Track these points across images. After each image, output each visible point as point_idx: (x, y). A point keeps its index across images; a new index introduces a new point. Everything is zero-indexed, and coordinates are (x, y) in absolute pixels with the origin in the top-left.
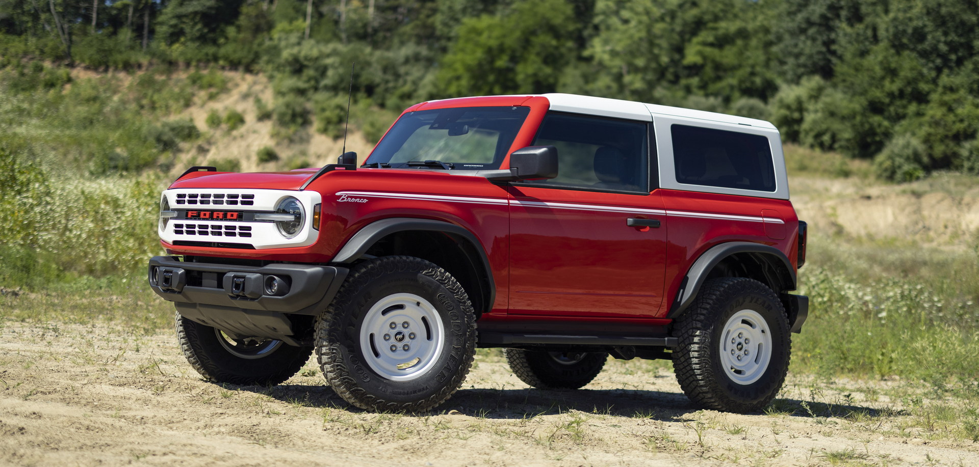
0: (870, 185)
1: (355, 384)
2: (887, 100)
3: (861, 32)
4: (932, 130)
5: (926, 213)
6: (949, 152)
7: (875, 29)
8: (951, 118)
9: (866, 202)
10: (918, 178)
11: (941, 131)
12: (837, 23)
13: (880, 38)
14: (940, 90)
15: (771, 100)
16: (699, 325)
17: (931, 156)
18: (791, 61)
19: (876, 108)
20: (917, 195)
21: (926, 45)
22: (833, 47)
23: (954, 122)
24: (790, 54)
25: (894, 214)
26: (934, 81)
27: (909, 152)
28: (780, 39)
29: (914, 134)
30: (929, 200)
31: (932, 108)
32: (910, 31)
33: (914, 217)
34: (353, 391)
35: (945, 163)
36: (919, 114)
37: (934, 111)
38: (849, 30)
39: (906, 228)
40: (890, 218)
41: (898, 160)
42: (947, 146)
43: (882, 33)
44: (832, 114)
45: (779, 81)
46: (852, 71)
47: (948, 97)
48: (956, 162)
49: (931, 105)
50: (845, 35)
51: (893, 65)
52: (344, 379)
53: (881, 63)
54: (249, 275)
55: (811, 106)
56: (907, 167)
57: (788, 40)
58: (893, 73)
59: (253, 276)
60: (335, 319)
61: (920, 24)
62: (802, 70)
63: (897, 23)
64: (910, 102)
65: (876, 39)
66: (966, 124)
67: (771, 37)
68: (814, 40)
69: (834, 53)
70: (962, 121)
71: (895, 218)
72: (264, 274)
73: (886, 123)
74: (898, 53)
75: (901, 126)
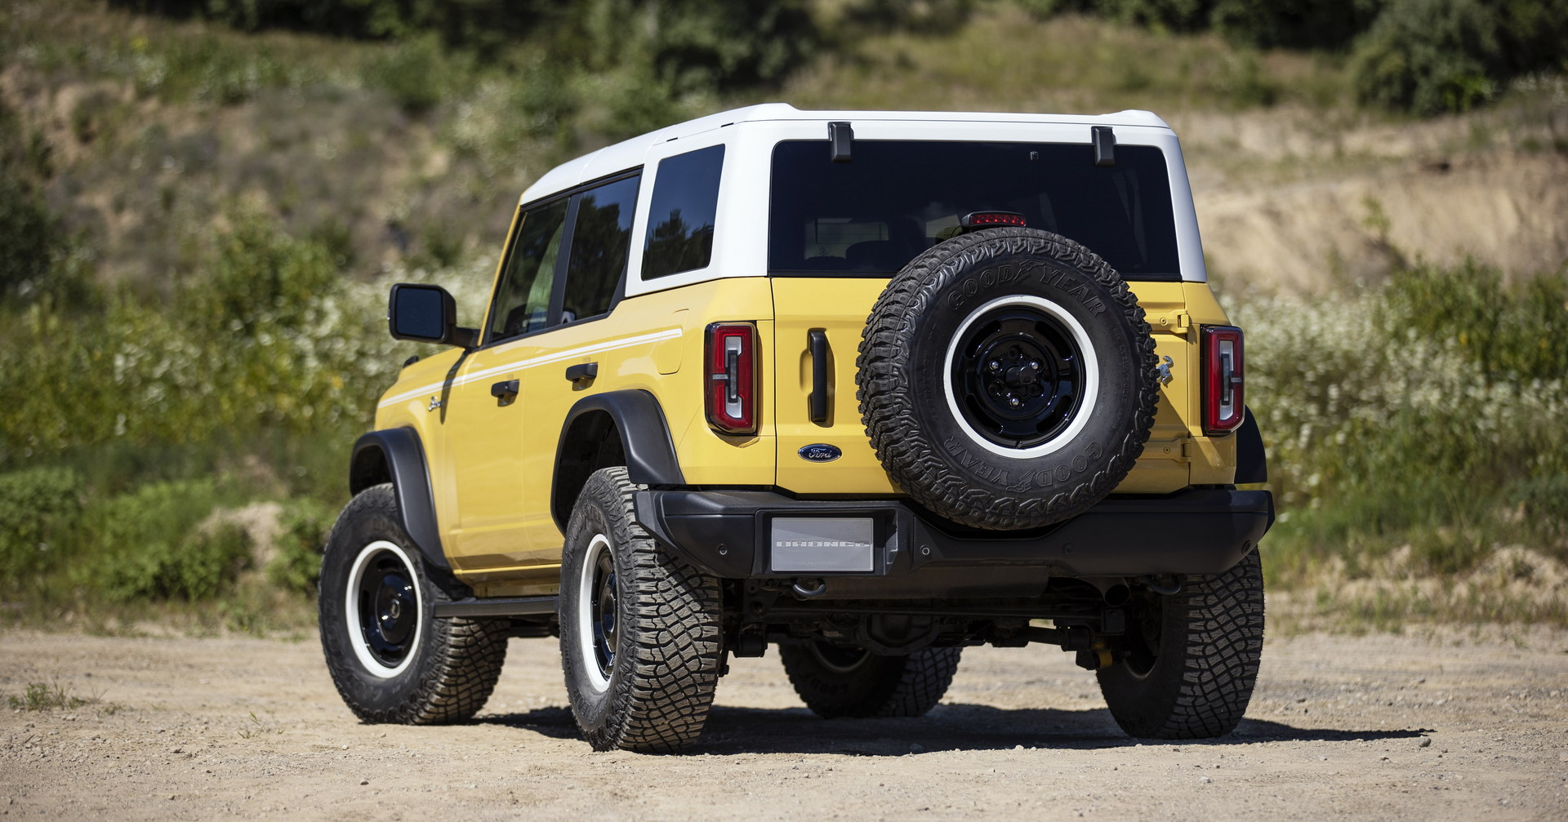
25: (1517, 208)
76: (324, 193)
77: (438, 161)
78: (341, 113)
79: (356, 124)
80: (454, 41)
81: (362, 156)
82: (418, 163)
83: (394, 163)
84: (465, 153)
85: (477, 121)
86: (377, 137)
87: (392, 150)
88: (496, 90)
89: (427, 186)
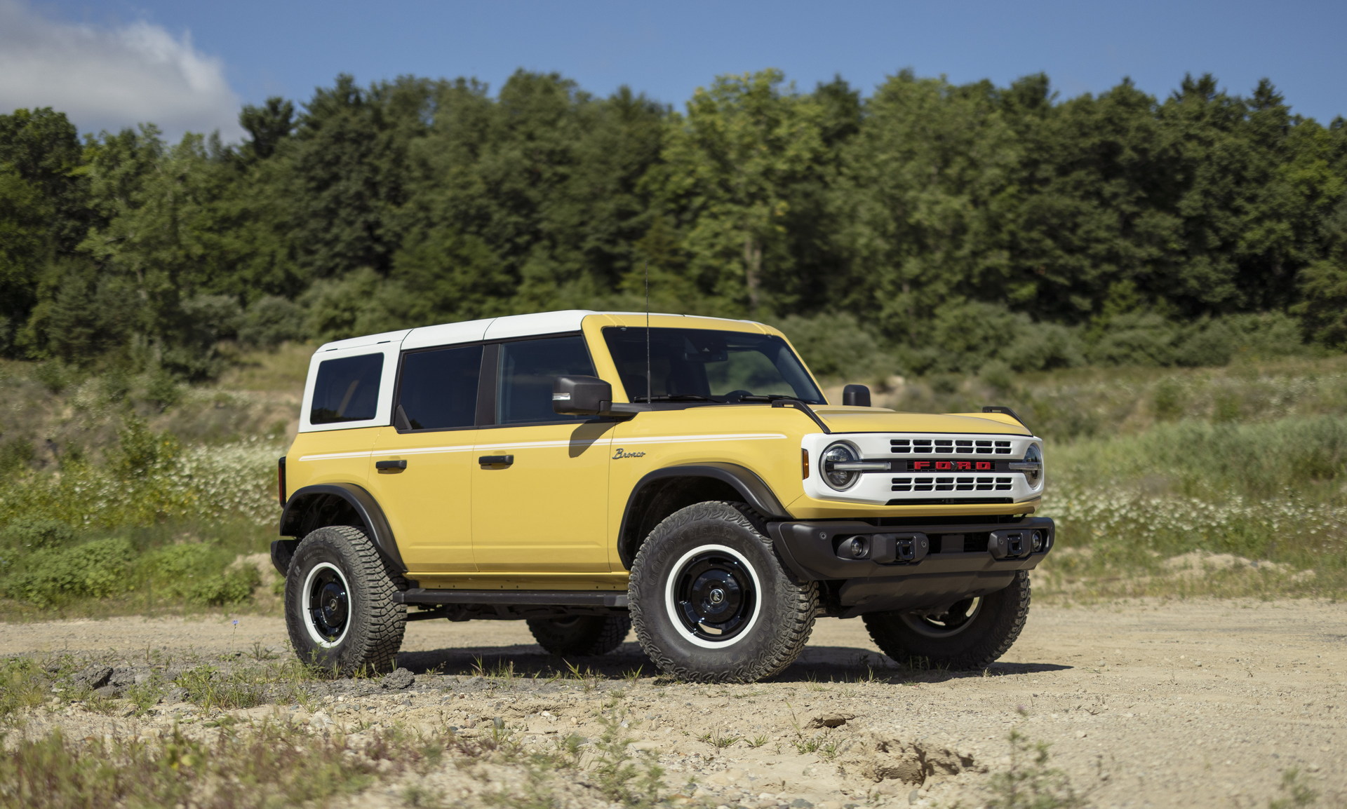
76: (17, 427)
77: (68, 413)
78: (21, 391)
79: (28, 396)
80: (68, 361)
81: (32, 410)
82: (58, 414)
83: (48, 413)
84: (81, 409)
85: (86, 395)
86: (39, 402)
87: (46, 407)
88: (93, 382)
89: (64, 423)
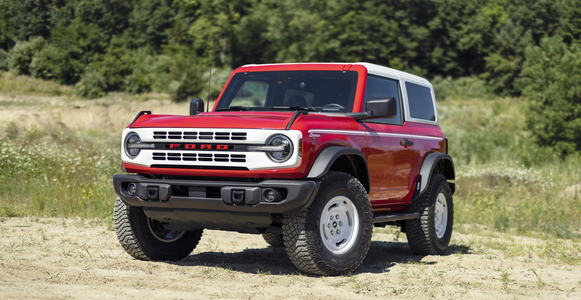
0: (73, 100)
1: (320, 259)
2: (81, 52)
3: (65, 11)
4: (108, 69)
5: (111, 116)
6: (118, 81)
7: (73, 11)
8: (118, 62)
9: (77, 110)
10: (101, 96)
11: (113, 69)
12: (49, 6)
13: (76, 16)
14: (111, 46)
15: (10, 50)
16: (427, 204)
17: (107, 84)
18: (22, 27)
19: (75, 56)
20: (106, 106)
21: (103, 20)
22: (48, 20)
23: (120, 65)
24: (22, 23)
26: (108, 41)
27: (96, 81)
28: (15, 14)
29: (97, 71)
30: (113, 109)
31: (107, 57)
32: (93, 12)
33: (105, 118)
34: (319, 263)
35: (116, 87)
36: (100, 60)
37: (108, 58)
38: (57, 10)
39: (101, 125)
40: (91, 119)
41: (90, 85)
42: (117, 78)
43: (77, 12)
44: (49, 59)
45: (15, 39)
46: (60, 34)
47: (117, 50)
48: (122, 87)
49: (107, 55)
50: (55, 13)
51: (85, 31)
52: (314, 256)
53: (77, 30)
54: (247, 189)
55: (37, 53)
56: (94, 89)
57: (20, 15)
58: (84, 36)
59: (251, 189)
60: (309, 216)
61: (99, 7)
62: (29, 32)
63: (86, 7)
64: (94, 52)
65: (73, 17)
66: (126, 66)
67: (10, 12)
68: (37, 15)
69: (48, 23)
70: (124, 64)
71: (94, 119)
72: (262, 187)
73: (81, 65)
74: (86, 25)
75: (90, 66)
